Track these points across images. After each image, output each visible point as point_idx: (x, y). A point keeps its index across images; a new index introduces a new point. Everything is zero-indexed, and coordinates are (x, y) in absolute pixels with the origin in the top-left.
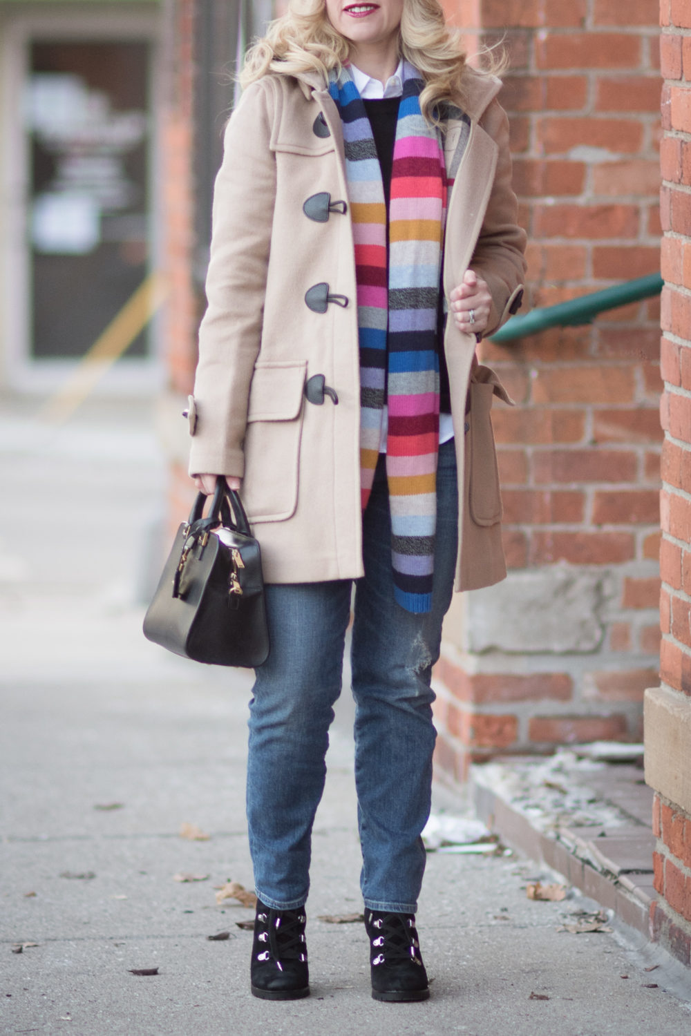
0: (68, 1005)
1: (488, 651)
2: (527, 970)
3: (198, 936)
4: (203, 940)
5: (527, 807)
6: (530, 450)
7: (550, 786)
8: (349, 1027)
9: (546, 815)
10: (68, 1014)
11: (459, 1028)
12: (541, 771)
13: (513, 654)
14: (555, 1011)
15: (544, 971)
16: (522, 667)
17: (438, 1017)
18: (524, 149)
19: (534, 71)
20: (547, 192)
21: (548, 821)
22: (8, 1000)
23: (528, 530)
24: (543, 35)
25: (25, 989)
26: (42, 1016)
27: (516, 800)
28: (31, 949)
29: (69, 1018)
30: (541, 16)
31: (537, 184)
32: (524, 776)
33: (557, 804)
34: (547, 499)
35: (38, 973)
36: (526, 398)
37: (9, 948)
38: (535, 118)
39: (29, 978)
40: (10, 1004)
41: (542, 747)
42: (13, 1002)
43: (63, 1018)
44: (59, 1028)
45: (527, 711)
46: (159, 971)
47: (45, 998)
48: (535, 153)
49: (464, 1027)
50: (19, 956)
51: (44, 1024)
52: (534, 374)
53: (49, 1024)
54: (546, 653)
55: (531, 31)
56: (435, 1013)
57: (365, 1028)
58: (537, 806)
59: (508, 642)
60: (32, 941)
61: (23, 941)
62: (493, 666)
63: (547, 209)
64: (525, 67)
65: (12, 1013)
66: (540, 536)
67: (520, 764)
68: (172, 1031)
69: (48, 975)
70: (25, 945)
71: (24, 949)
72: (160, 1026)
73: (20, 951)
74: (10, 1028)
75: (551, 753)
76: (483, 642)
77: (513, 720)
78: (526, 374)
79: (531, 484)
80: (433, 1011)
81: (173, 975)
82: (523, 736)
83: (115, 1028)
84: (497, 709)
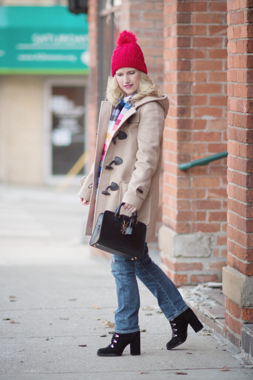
0: (61, 355)
1: (179, 256)
2: (189, 346)
3: (98, 336)
4: (99, 337)
5: (190, 300)
6: (191, 200)
7: (196, 294)
8: (140, 361)
9: (195, 302)
10: (61, 357)
11: (170, 362)
12: (194, 290)
13: (186, 257)
14: (197, 357)
15: (194, 346)
16: (188, 261)
17: (164, 358)
18: (189, 116)
19: (192, 94)
20: (196, 128)
21: (196, 304)
22: (44, 353)
23: (190, 223)
24: (194, 84)
25: (49, 350)
26: (54, 358)
27: (187, 298)
28: (51, 339)
29: (61, 358)
30: (194, 79)
31: (193, 126)
32: (189, 292)
33: (198, 299)
34: (196, 214)
35: (53, 346)
36: (189, 186)
37: (45, 339)
38: (192, 107)
39: (50, 347)
40: (45, 354)
41: (194, 283)
42: (46, 354)
43: (60, 358)
44: (59, 361)
45: (190, 274)
46: (87, 345)
47: (55, 353)
48: (192, 117)
49: (172, 362)
50: (47, 341)
51: (54, 360)
52: (192, 179)
53: (56, 360)
54: (195, 257)
55: (191, 83)
56: (164, 357)
57: (144, 361)
58: (192, 300)
59: (185, 254)
60: (51, 337)
61: (49, 337)
62: (180, 261)
63: (195, 133)
64: (190, 93)
65: (45, 357)
66: (194, 225)
67: (188, 288)
68: (90, 362)
69: (56, 346)
70: (49, 338)
71: (49, 339)
72: (87, 361)
73: (48, 340)
74: (45, 361)
75: (196, 285)
76: (177, 254)
77: (186, 276)
78: (189, 179)
79: (191, 210)
80: (163, 357)
81: (91, 346)
82: (189, 281)
83: (74, 361)
84: (182, 273)
